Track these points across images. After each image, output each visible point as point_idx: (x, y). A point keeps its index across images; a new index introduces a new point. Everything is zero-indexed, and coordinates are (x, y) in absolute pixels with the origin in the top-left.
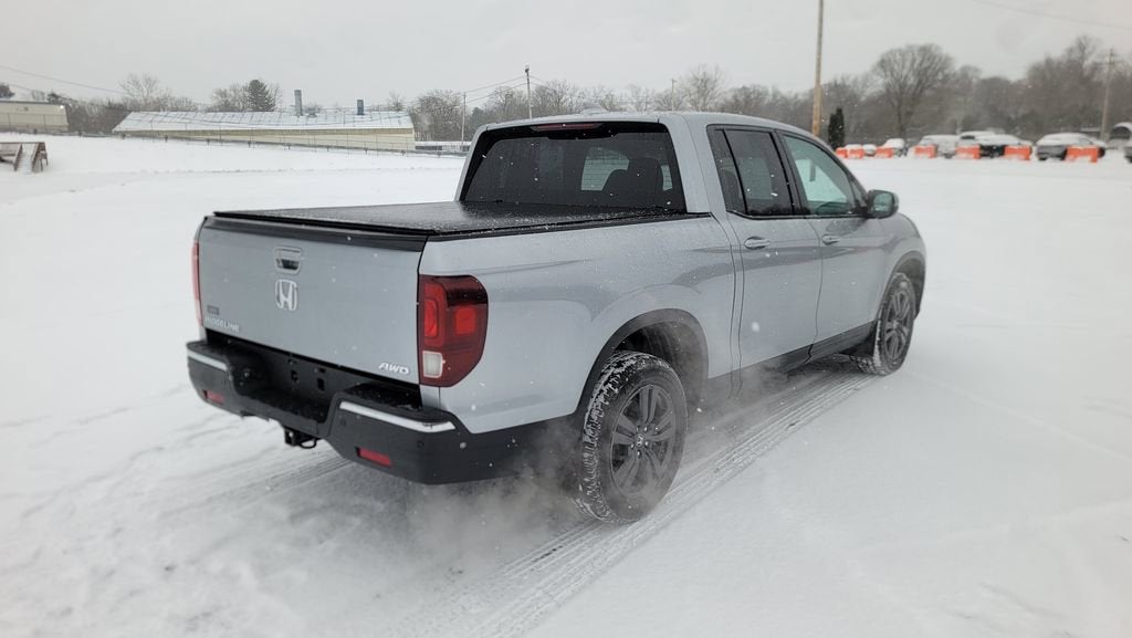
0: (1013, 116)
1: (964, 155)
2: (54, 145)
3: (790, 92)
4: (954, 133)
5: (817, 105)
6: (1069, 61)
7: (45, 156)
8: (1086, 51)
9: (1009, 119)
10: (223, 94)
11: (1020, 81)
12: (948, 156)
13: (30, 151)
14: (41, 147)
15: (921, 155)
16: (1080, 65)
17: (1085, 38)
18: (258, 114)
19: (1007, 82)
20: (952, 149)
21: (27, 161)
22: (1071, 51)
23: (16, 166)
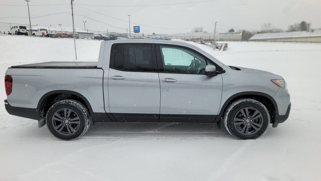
2: (230, 44)
7: (227, 47)
10: (292, 26)
13: (224, 46)
14: (226, 44)
18: (303, 32)
21: (222, 48)
23: (220, 49)
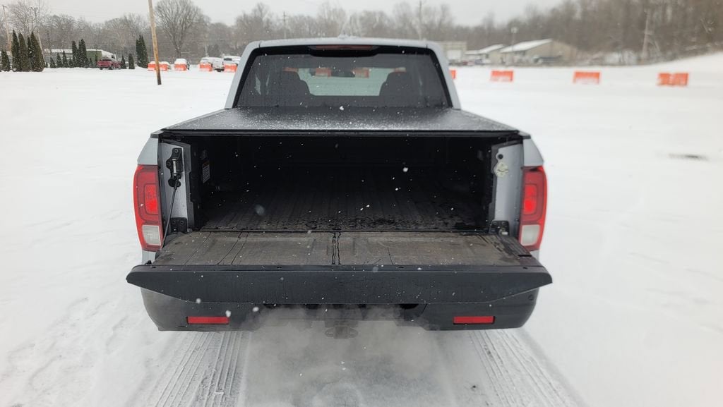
0: (234, 47)
1: (229, 70)
3: (91, 22)
4: (218, 56)
5: (154, 34)
6: (255, 17)
8: (263, 12)
9: (233, 49)
11: (233, 26)
12: (219, 70)
15: (204, 69)
16: (261, 20)
17: (262, 4)
19: (226, 26)
20: (221, 66)
22: (255, 11)
